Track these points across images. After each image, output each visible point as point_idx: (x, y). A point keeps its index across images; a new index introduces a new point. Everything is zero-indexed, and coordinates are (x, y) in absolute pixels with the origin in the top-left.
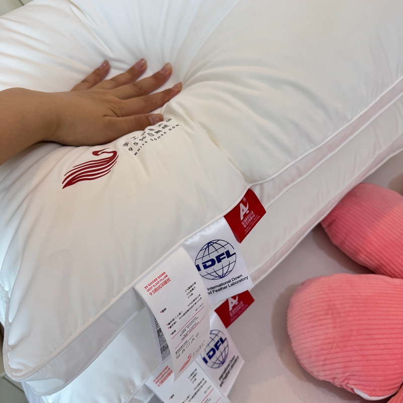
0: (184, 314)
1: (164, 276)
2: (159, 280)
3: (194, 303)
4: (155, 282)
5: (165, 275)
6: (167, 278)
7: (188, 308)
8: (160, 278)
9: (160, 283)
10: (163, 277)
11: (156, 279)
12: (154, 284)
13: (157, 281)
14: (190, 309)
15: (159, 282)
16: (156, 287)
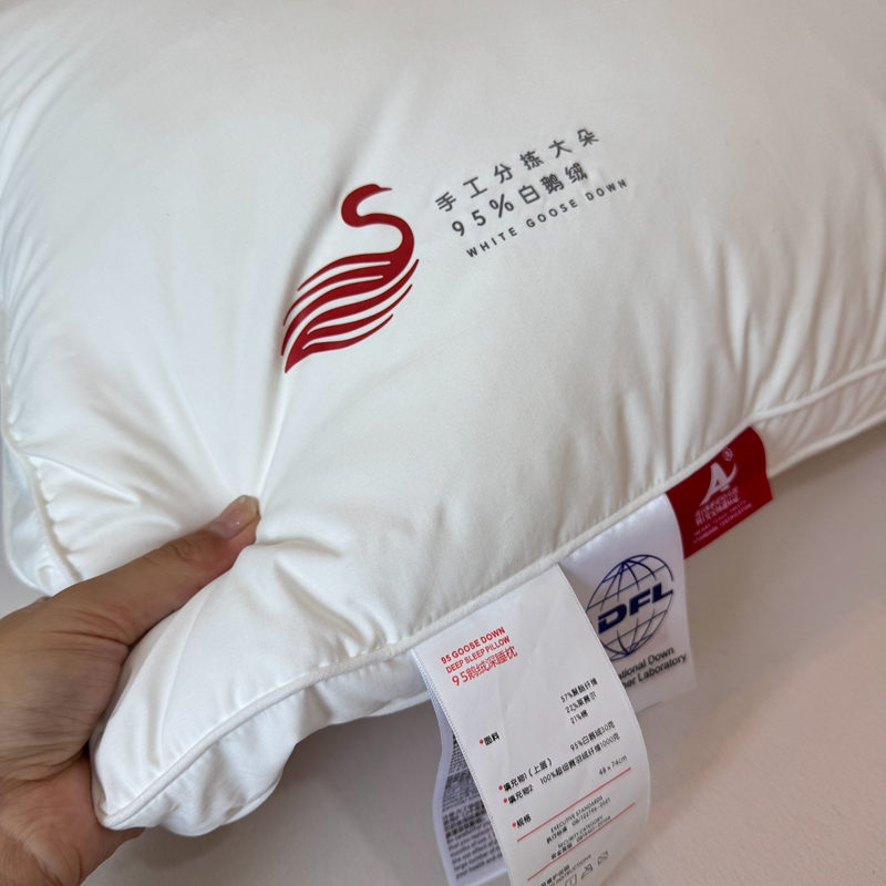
0: (559, 772)
1: (498, 638)
2: (483, 646)
3: (592, 744)
4: (472, 651)
5: (502, 636)
6: (507, 646)
7: (573, 755)
8: (488, 643)
9: (486, 655)
10: (496, 640)
11: (476, 642)
12: (469, 654)
13: (477, 649)
14: (579, 759)
15: (482, 651)
16: (473, 664)
